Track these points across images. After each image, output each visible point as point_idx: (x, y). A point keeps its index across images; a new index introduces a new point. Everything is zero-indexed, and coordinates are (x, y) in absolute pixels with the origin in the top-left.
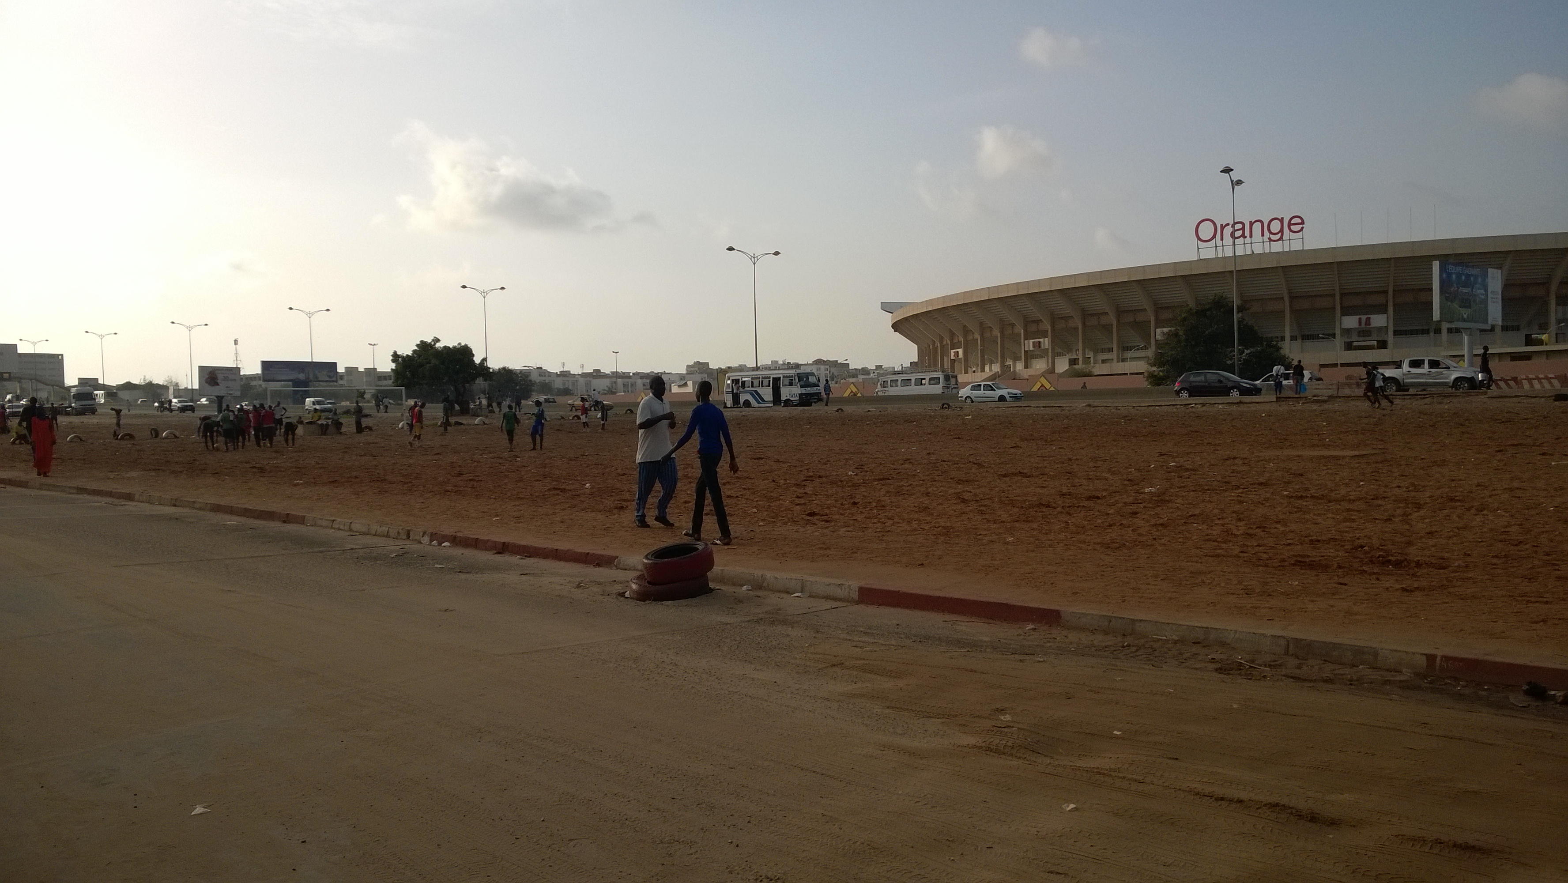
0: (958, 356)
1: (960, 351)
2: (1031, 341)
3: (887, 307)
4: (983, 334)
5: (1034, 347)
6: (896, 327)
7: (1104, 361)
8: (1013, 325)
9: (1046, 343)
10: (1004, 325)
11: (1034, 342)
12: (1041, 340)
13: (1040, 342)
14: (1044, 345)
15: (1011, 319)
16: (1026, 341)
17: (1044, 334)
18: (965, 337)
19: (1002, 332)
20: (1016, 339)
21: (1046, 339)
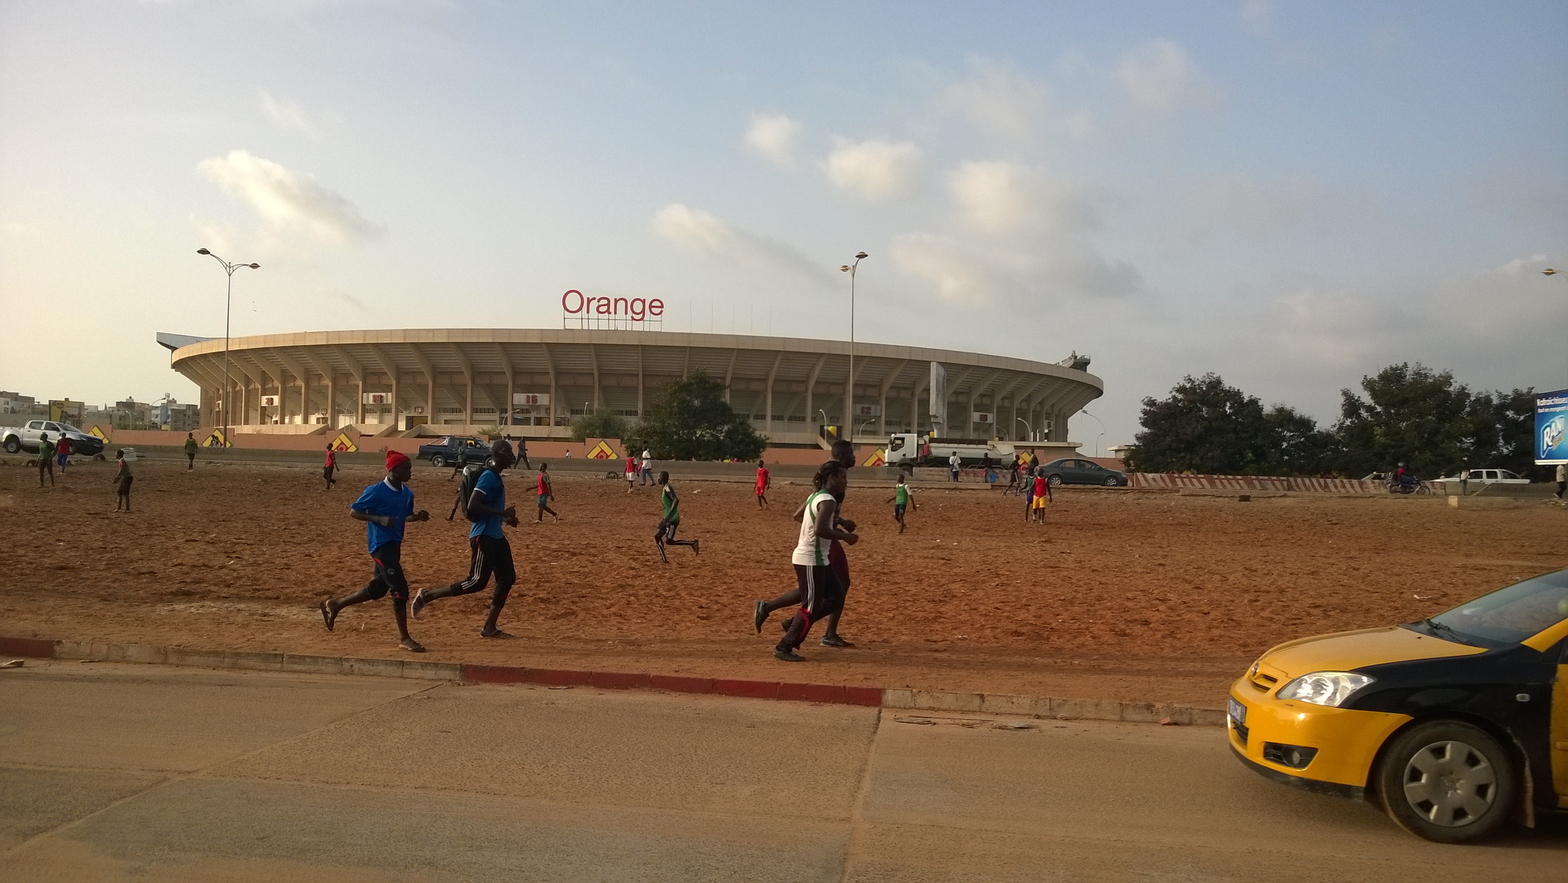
0: (272, 404)
1: (276, 399)
2: (371, 395)
3: (168, 343)
4: (308, 383)
5: (374, 400)
6: (178, 366)
7: (446, 422)
8: (348, 375)
9: (389, 398)
10: (338, 376)
11: (374, 396)
12: (383, 394)
13: (382, 397)
14: (387, 400)
15: (349, 368)
16: (365, 394)
17: (388, 389)
18: (284, 383)
19: (334, 381)
20: (350, 393)
21: (390, 394)
